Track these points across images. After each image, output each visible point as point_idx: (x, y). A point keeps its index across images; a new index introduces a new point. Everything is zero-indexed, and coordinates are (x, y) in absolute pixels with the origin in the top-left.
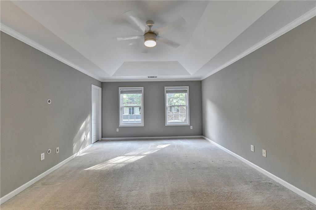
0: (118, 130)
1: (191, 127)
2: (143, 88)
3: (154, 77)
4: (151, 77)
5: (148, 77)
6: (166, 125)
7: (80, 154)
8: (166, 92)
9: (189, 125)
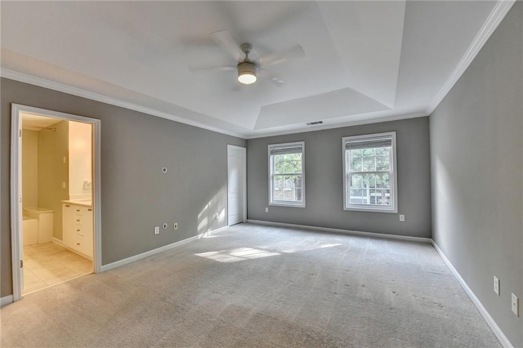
0: (267, 210)
1: (402, 218)
2: (303, 143)
3: (316, 123)
4: (312, 124)
5: (308, 124)
6: (344, 209)
7: (208, 236)
8: (346, 146)
9: (396, 212)
